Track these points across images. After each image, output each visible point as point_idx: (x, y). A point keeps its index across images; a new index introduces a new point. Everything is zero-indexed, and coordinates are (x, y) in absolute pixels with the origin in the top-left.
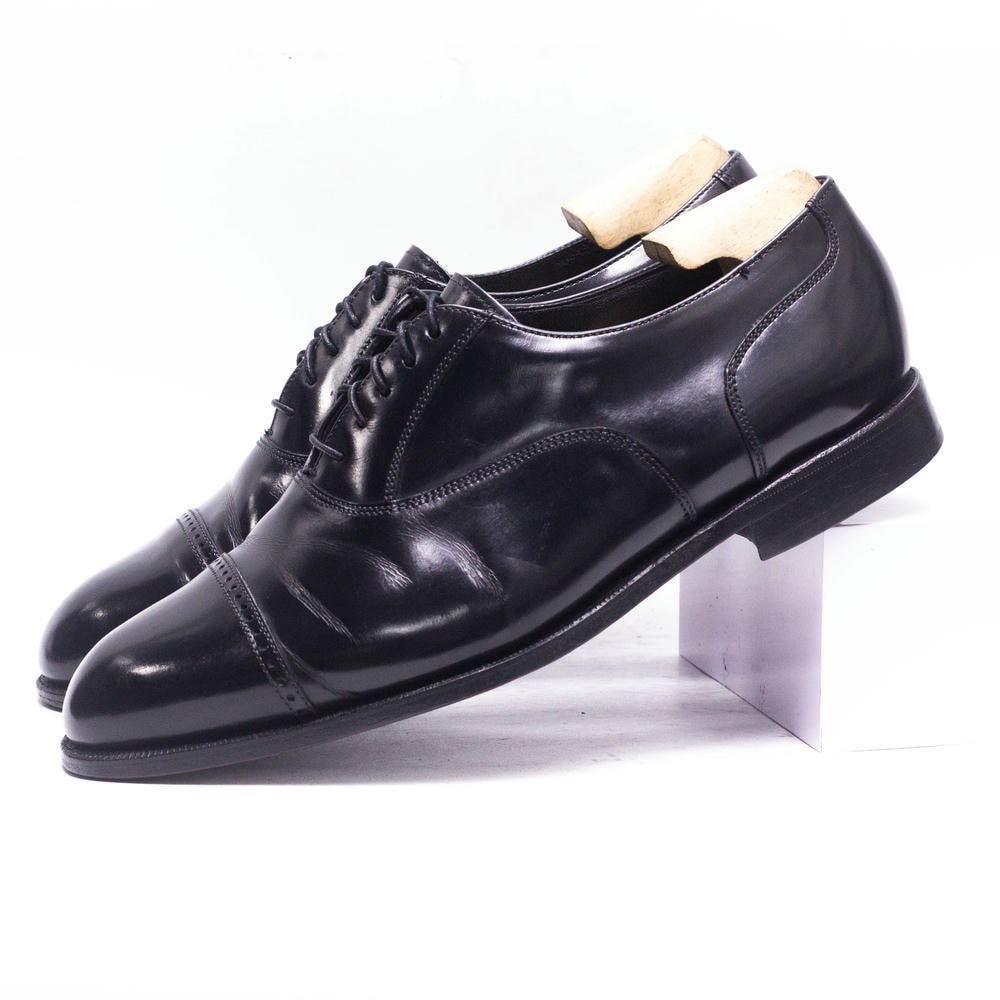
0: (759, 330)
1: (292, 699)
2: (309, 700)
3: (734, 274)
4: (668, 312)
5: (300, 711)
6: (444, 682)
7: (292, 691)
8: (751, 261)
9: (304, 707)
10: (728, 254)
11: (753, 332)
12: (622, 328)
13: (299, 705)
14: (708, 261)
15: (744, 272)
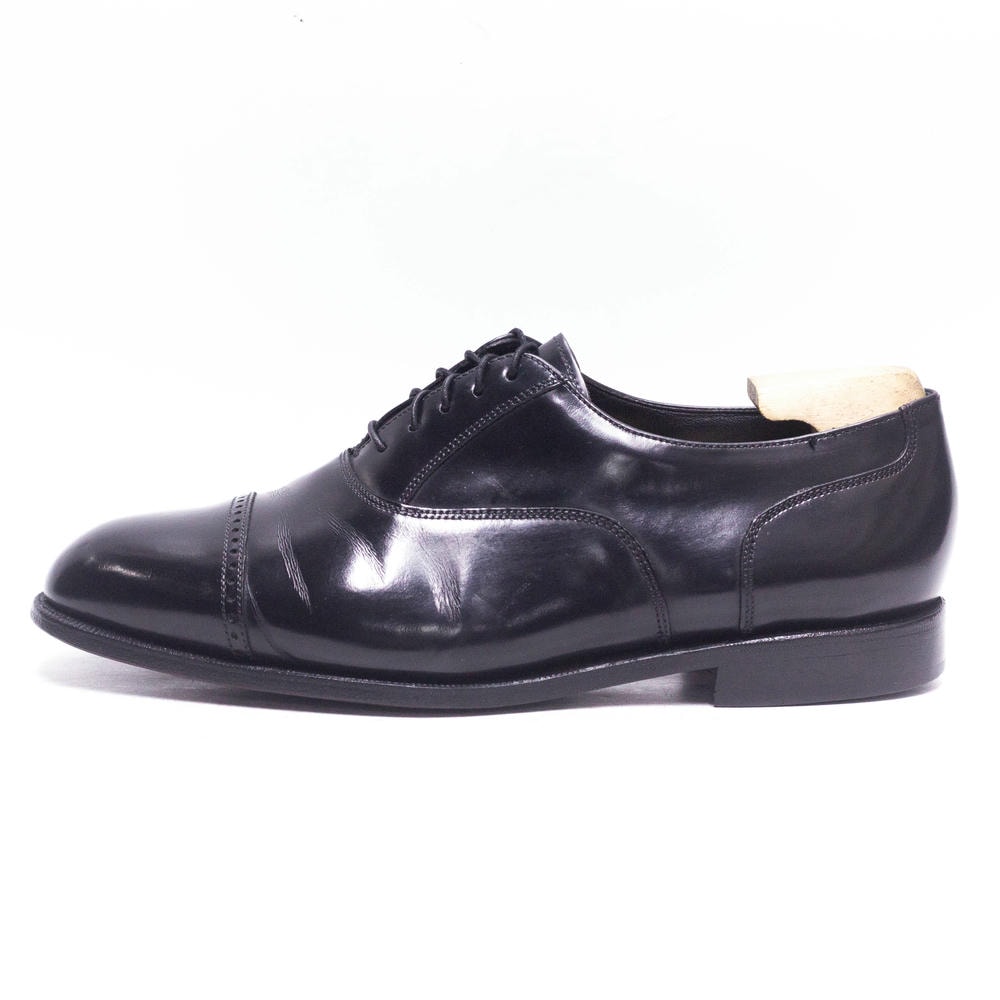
0: (801, 498)
1: (236, 637)
2: (250, 646)
3: (803, 440)
4: (725, 446)
5: (237, 651)
6: (372, 682)
7: (238, 631)
8: (824, 435)
9: (243, 649)
10: (808, 421)
11: (794, 498)
12: (675, 443)
13: (238, 645)
14: (788, 419)
15: (812, 442)
